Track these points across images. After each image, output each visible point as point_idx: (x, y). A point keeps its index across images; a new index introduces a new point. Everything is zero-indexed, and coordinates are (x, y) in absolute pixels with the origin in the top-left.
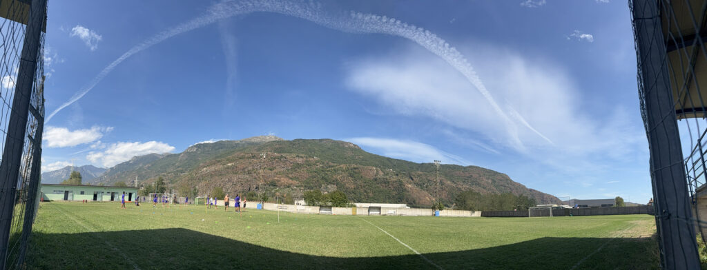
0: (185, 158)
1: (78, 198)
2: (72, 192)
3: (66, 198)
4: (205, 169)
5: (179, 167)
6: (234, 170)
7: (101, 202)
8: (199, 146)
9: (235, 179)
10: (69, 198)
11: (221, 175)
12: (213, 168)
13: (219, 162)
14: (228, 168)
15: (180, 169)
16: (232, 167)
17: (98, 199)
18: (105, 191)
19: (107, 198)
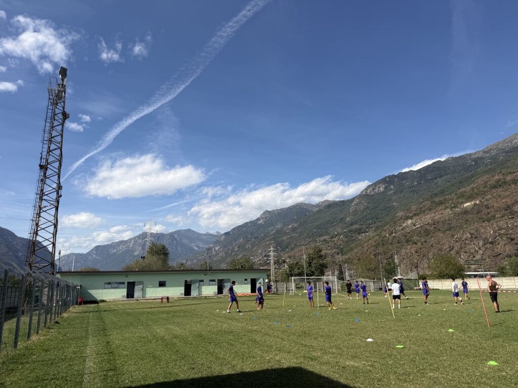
0: (362, 207)
1: (154, 293)
2: (141, 283)
3: (130, 295)
4: (410, 222)
5: (352, 224)
6: (483, 214)
7: (200, 298)
8: (389, 181)
9: (489, 231)
10: (137, 294)
11: (450, 229)
12: (428, 218)
13: (441, 203)
14: (466, 212)
15: (355, 227)
16: (476, 210)
17: (194, 293)
18: (206, 278)
19: (210, 290)
